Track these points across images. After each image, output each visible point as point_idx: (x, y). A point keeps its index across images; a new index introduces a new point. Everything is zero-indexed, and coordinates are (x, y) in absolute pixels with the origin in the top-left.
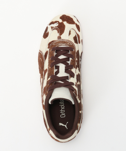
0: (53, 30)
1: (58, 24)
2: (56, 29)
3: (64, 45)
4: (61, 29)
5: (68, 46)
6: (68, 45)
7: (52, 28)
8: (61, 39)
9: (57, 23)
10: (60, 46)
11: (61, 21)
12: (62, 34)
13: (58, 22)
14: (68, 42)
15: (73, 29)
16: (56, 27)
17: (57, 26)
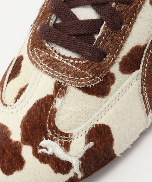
0: (67, 135)
1: (41, 148)
2: (54, 129)
3: (59, 54)
4: (40, 119)
5: (47, 45)
6: (45, 49)
7: (66, 146)
8: (56, 82)
9: (40, 151)
10: (70, 58)
11: (27, 151)
12: (44, 99)
13: (35, 154)
14: (42, 58)
15: (4, 104)
16: (52, 140)
17: (47, 139)
